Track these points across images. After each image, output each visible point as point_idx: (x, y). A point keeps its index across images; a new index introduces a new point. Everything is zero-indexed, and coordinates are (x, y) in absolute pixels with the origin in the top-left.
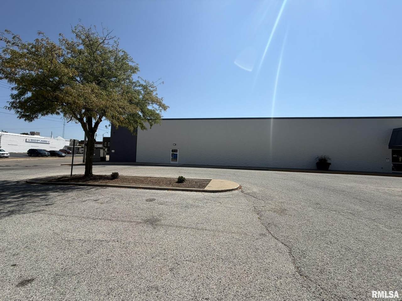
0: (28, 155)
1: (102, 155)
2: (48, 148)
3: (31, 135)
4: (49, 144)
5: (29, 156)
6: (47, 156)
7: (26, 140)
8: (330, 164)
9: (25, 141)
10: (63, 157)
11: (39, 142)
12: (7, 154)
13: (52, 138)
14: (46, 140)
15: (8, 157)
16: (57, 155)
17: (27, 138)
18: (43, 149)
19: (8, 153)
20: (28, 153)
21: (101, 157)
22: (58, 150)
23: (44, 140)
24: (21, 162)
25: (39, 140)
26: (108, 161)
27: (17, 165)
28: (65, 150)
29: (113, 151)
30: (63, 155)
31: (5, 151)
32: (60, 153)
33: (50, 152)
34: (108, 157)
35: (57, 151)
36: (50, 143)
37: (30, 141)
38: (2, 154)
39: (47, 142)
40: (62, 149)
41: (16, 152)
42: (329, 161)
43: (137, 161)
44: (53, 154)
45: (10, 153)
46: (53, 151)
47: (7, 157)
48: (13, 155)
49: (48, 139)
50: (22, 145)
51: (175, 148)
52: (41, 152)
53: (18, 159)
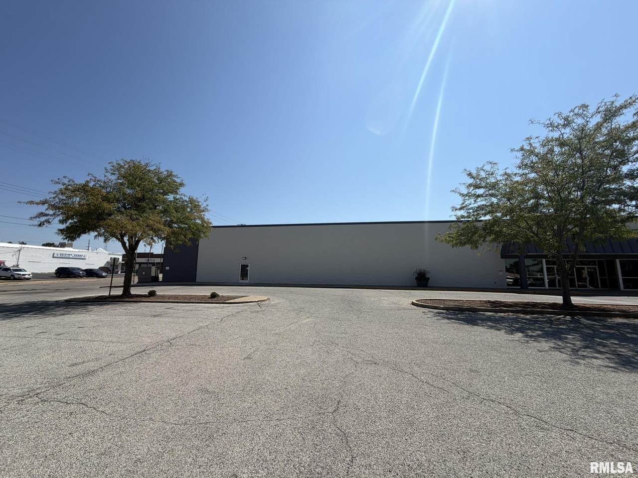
0: (55, 276)
1: (153, 274)
2: (83, 265)
3: (61, 247)
4: (85, 259)
5: (57, 277)
6: (81, 277)
7: (54, 254)
8: (428, 279)
9: (52, 256)
10: (104, 277)
11: (71, 257)
12: (29, 275)
13: (90, 251)
14: (81, 254)
15: (30, 279)
16: (95, 275)
17: (55, 252)
18: (76, 267)
19: (30, 273)
20: (56, 274)
21: (152, 277)
22: (97, 268)
23: (78, 254)
24: (48, 285)
25: (71, 255)
26: (161, 282)
27: (45, 289)
28: (107, 268)
29: (167, 268)
30: (104, 274)
31: (26, 271)
32: (100, 272)
33: (86, 270)
34: (161, 276)
35: (95, 270)
36: (87, 257)
37: (59, 256)
38: (23, 275)
39: (82, 257)
40: (103, 266)
41: (39, 272)
42: (427, 276)
43: (197, 281)
44: (90, 273)
45: (32, 273)
46: (90, 270)
47: (28, 279)
48: (37, 276)
49: (83, 252)
50: (46, 262)
51: (245, 263)
52: (74, 271)
53: (43, 282)
